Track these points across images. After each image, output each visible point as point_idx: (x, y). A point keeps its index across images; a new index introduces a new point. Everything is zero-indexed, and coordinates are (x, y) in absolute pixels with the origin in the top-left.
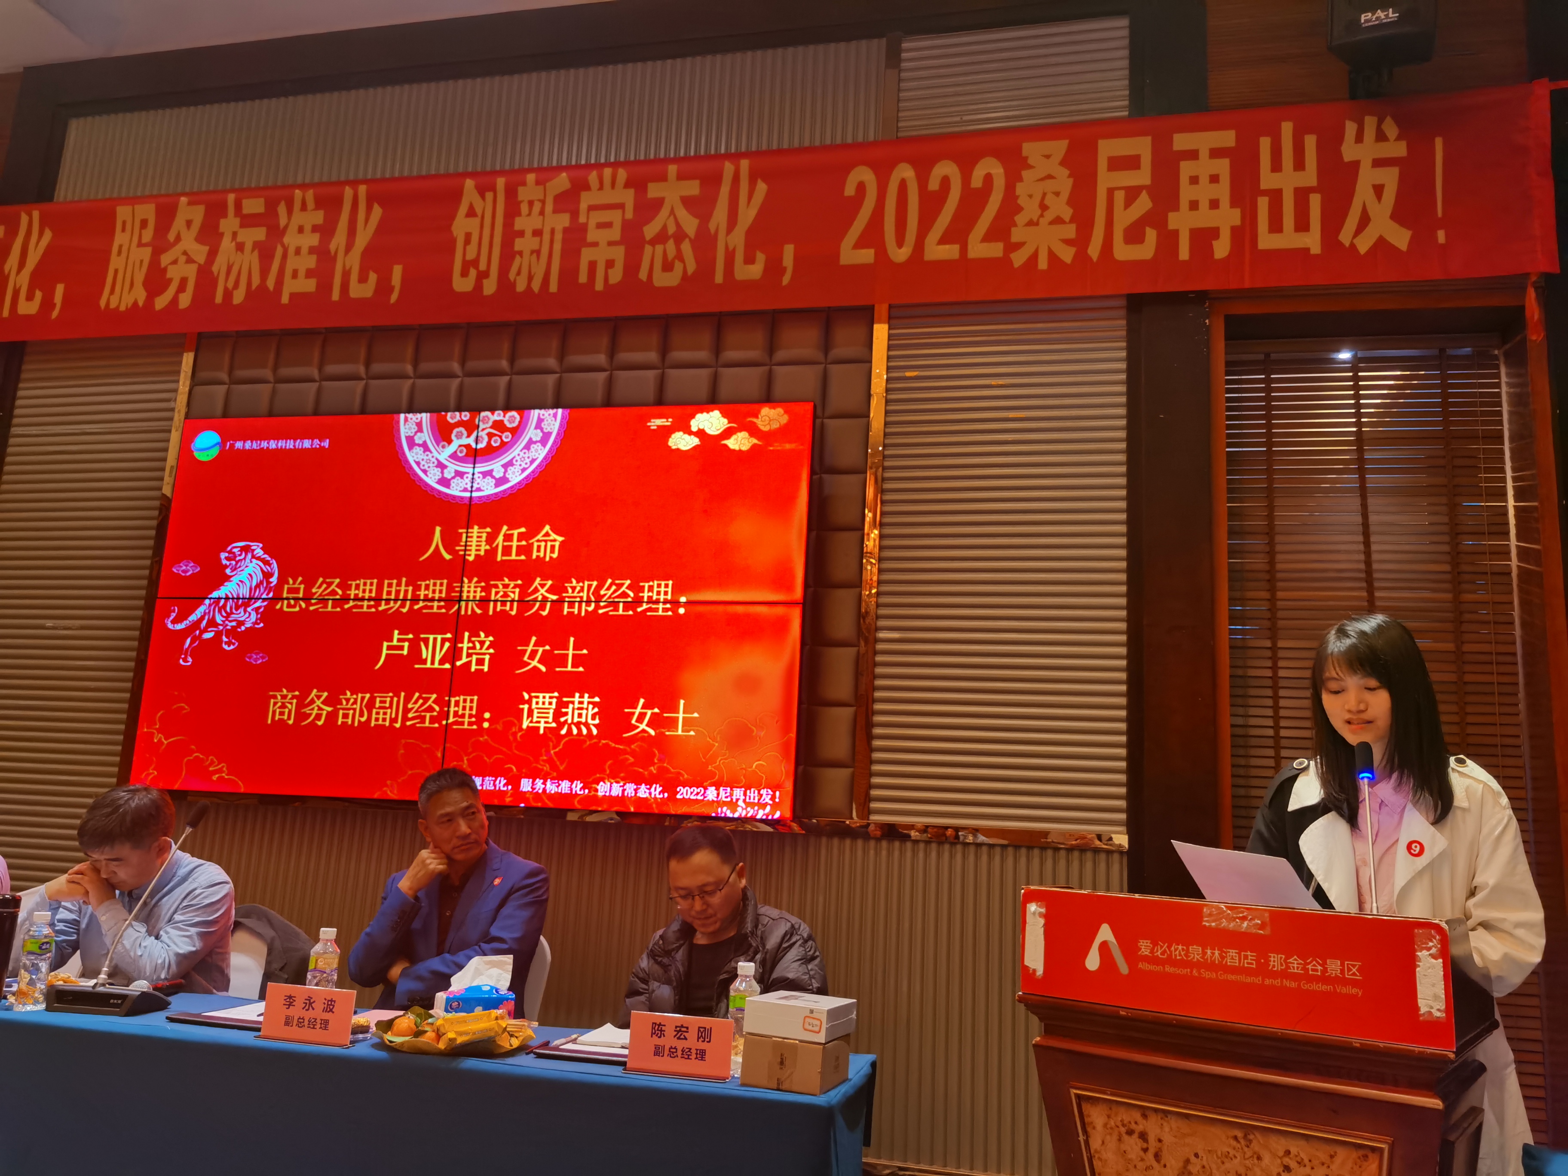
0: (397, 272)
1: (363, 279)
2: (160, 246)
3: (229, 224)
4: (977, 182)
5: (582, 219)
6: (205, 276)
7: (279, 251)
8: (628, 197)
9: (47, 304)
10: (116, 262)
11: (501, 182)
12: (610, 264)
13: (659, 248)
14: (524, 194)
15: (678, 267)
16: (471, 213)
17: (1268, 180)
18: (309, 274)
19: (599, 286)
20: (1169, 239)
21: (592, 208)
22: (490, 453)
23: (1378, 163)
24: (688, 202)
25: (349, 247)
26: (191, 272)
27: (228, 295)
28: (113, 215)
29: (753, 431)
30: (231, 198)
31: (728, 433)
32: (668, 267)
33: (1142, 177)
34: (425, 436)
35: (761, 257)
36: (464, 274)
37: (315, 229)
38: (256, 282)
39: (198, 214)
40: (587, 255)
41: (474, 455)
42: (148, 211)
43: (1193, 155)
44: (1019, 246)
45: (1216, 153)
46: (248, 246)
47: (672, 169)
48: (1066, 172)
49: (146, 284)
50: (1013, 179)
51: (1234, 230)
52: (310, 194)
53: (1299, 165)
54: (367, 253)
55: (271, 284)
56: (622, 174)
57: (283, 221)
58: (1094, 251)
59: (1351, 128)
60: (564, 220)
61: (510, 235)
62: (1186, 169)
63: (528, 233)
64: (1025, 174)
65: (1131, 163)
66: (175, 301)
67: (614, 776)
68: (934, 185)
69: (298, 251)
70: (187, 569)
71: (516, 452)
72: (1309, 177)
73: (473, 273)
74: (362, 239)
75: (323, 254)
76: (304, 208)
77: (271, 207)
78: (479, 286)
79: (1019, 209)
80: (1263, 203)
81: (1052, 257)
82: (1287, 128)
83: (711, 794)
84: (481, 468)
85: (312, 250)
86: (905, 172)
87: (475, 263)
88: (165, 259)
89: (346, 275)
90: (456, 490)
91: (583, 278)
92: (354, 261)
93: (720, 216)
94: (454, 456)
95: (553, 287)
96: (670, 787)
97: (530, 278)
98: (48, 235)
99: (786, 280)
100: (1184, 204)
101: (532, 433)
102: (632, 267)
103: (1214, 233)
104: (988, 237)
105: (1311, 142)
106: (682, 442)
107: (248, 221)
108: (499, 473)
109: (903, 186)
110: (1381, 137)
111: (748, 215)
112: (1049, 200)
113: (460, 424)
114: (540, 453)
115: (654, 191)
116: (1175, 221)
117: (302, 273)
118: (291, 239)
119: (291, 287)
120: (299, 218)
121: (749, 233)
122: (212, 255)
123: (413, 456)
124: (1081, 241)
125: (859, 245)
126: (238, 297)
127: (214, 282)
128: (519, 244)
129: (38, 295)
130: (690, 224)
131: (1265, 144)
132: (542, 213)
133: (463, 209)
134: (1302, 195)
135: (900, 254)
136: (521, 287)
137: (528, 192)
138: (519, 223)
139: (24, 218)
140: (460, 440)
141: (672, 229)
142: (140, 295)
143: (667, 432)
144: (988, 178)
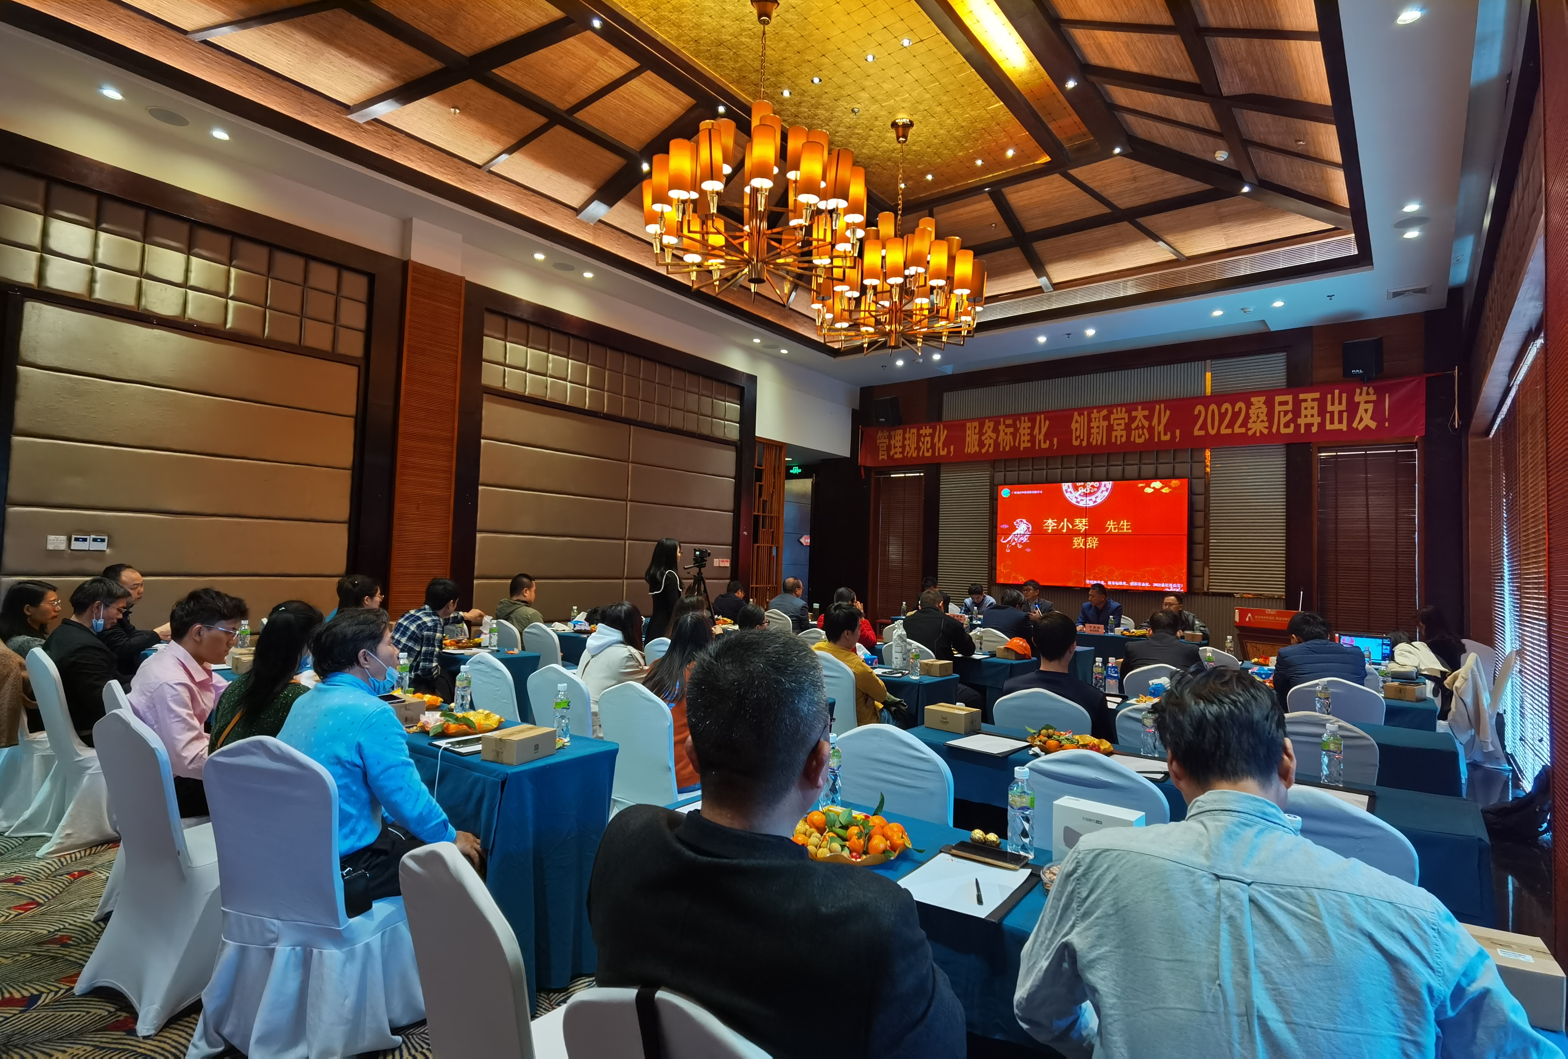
0: (1055, 440)
1: (1045, 442)
2: (981, 433)
3: (1002, 427)
4: (1237, 409)
5: (1112, 423)
6: (996, 442)
7: (1018, 435)
8: (1126, 416)
9: (949, 452)
10: (968, 439)
11: (1086, 413)
12: (1122, 436)
13: (1137, 431)
14: (1093, 416)
15: (1143, 437)
16: (1077, 422)
17: (1330, 408)
18: (1028, 441)
19: (1119, 443)
20: (1297, 427)
21: (1114, 419)
22: (1091, 494)
23: (1366, 402)
24: (1145, 417)
25: (1040, 433)
26: (992, 442)
27: (1004, 448)
28: (965, 425)
29: (1170, 487)
30: (1002, 420)
31: (1162, 488)
32: (1140, 437)
33: (1290, 407)
34: (1071, 489)
35: (1169, 434)
36: (1076, 440)
37: (1028, 428)
38: (1012, 444)
39: (992, 424)
40: (1114, 434)
41: (1086, 495)
42: (976, 424)
43: (1306, 400)
44: (1251, 429)
45: (1313, 400)
46: (1008, 434)
47: (1140, 408)
48: (1265, 406)
49: (978, 445)
50: (1248, 408)
51: (1318, 423)
52: (1026, 418)
53: (1340, 403)
54: (1045, 435)
55: (1017, 444)
56: (1124, 409)
57: (1018, 426)
58: (1274, 430)
59: (1358, 391)
60: (1106, 423)
61: (1090, 428)
62: (1303, 405)
63: (1095, 427)
64: (1252, 407)
65: (1286, 403)
66: (988, 450)
67: (1135, 581)
68: (1223, 410)
69: (1024, 435)
70: (1005, 526)
71: (1098, 494)
72: (1343, 407)
73: (1079, 440)
74: (1044, 431)
75: (1031, 434)
76: (1025, 422)
77: (1014, 421)
78: (1081, 443)
79: (1250, 418)
80: (1328, 415)
81: (1261, 432)
82: (1337, 392)
83: (1163, 585)
84: (1088, 498)
85: (1028, 434)
86: (1213, 407)
87: (1079, 436)
88: (983, 438)
89: (1040, 441)
90: (1082, 504)
91: (1113, 440)
92: (1042, 437)
93: (1155, 421)
94: (1080, 495)
95: (1104, 443)
96: (1151, 584)
97: (1097, 441)
98: (946, 432)
99: (1177, 440)
100: (1303, 416)
101: (1103, 488)
102: (1129, 436)
103: (1312, 425)
104: (1240, 427)
105: (1344, 396)
106: (1148, 490)
107: (1008, 426)
108: (1094, 499)
109: (1213, 411)
110: (1368, 394)
111: (1164, 420)
112: (1260, 415)
113: (1081, 486)
114: (1106, 494)
115: (1134, 414)
116: (1299, 421)
117: (1026, 441)
118: (1021, 431)
119: (1023, 446)
120: (1023, 425)
121: (1165, 426)
122: (998, 436)
123: (1067, 495)
124: (1270, 428)
125: (1200, 429)
126: (1007, 449)
127: (999, 444)
128: (1092, 431)
129: (946, 449)
130: (1146, 424)
131: (1329, 396)
132: (1099, 421)
133: (1074, 421)
134: (1341, 413)
135: (1213, 432)
136: (1094, 443)
137: (1095, 414)
138: (1092, 424)
139: (938, 427)
140: (1081, 491)
141: (1140, 425)
142: (977, 449)
143: (1143, 488)
144: (1240, 408)
